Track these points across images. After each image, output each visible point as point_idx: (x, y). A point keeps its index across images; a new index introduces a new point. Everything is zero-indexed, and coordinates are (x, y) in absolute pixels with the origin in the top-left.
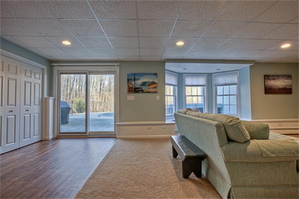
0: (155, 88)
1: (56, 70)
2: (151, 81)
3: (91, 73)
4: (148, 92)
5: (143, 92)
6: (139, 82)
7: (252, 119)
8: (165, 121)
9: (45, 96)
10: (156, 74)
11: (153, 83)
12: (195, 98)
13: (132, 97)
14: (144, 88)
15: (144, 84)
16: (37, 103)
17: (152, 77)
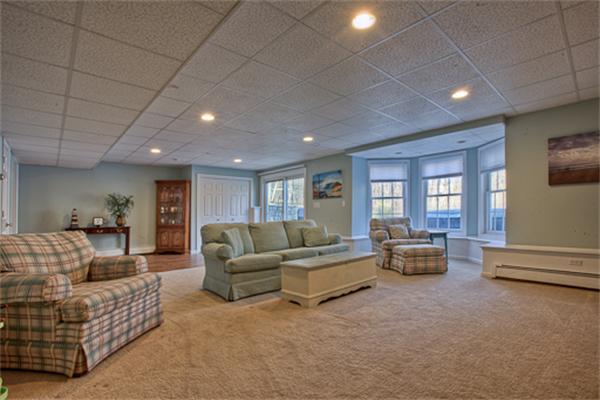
0: (339, 190)
1: (262, 179)
2: (335, 181)
3: (287, 178)
4: (333, 197)
5: (327, 197)
6: (324, 184)
7: (508, 243)
8: (351, 236)
9: (252, 206)
10: (340, 172)
11: (338, 184)
12: (443, 200)
13: (318, 204)
14: (329, 192)
15: (328, 186)
16: (243, 212)
17: (335, 176)
